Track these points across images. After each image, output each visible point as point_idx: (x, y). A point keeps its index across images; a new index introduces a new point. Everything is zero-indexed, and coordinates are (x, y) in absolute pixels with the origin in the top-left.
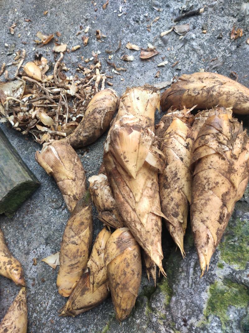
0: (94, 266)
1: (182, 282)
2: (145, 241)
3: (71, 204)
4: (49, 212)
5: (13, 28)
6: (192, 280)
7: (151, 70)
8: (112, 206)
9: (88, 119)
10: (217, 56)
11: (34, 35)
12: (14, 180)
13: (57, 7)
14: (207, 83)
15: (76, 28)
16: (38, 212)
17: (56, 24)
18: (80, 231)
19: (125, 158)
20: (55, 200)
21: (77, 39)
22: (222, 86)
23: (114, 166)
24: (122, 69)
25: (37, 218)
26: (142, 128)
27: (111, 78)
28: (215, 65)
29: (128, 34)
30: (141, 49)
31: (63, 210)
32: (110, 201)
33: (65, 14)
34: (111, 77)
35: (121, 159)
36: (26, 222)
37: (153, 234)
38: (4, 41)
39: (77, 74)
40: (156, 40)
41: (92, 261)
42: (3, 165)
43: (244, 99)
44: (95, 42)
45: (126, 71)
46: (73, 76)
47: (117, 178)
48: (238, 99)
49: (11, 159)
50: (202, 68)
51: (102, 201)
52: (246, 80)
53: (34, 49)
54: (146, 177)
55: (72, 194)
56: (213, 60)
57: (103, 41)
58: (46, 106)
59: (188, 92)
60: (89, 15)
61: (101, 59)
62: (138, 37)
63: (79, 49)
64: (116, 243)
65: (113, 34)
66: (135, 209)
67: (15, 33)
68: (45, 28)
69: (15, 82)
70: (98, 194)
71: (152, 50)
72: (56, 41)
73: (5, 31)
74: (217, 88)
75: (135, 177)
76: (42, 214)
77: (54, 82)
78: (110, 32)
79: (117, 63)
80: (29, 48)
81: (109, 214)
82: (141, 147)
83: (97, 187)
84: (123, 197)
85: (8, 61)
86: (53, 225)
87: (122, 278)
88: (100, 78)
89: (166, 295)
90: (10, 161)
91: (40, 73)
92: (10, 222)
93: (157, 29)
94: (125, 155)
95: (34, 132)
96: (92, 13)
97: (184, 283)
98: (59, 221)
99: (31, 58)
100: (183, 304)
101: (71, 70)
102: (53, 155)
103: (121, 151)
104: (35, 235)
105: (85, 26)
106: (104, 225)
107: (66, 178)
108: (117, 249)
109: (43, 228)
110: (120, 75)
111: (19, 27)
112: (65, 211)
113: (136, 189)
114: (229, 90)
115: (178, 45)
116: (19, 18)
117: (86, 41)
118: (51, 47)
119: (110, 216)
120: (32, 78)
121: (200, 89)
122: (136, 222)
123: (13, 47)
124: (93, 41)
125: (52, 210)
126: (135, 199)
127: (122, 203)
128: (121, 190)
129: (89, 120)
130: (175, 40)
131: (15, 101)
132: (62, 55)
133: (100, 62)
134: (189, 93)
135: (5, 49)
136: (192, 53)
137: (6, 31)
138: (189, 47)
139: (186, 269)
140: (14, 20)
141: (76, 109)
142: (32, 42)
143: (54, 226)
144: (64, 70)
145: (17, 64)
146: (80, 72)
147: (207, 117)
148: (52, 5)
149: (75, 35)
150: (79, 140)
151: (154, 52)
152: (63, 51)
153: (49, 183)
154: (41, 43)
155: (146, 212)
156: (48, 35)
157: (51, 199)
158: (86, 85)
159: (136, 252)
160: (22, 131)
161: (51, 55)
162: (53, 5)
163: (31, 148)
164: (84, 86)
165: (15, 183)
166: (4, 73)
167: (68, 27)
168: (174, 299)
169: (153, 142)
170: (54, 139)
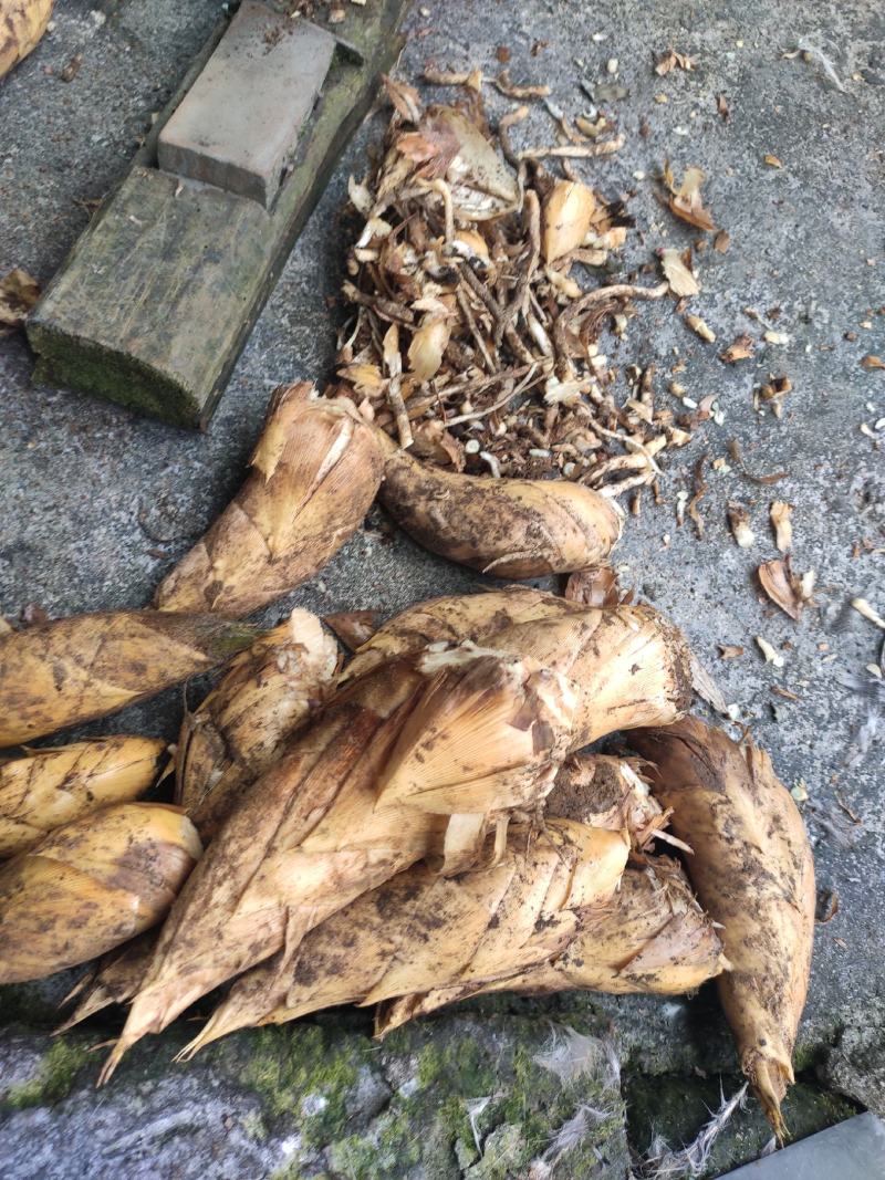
0: (16, 789)
1: (109, 1116)
2: (184, 941)
3: (185, 586)
4: (120, 506)
5: (678, 64)
6: (134, 1146)
7: (735, 623)
8: (247, 755)
9: (493, 504)
10: (866, 816)
11: (685, 150)
12: (175, 352)
13: (806, 194)
14: (772, 852)
15: (768, 296)
16: (102, 466)
17: (752, 215)
18: (110, 674)
19: (428, 745)
20: (171, 508)
21: (733, 318)
22: (784, 904)
23: (384, 713)
24: (701, 525)
25: (78, 473)
26: (548, 751)
27: (655, 497)
28: (836, 826)
29: (815, 488)
30: (787, 558)
31: (153, 555)
32: (261, 739)
33: (795, 232)
34: (658, 500)
35: (417, 735)
36: (45, 440)
37: (219, 956)
38: (620, 49)
39: (619, 372)
40: (834, 593)
41: (31, 774)
42: (208, 282)
43: (771, 995)
44: (746, 386)
45: (698, 537)
46: (609, 363)
47: (351, 738)
48: (764, 974)
49: (238, 298)
50: (810, 788)
51: (248, 709)
52: (829, 950)
53: (640, 175)
54: (398, 834)
55: (219, 576)
56: (846, 812)
57: (762, 413)
58: (473, 326)
59: (721, 802)
60: (826, 321)
61: (699, 435)
62: (820, 528)
63: (703, 339)
64: (133, 845)
65: (797, 439)
66: (275, 849)
67: (665, 76)
68: (722, 183)
69: (503, 171)
70: (266, 684)
71: (796, 594)
72: (696, 245)
73: (654, 37)
74: (771, 889)
75: (379, 804)
76: (103, 487)
77: (562, 307)
78: (798, 425)
79: (713, 498)
80: (635, 155)
81: (215, 756)
82: (488, 781)
83: (287, 665)
84: (295, 790)
85: (559, 96)
86: (81, 544)
87: (24, 922)
88: (641, 465)
89: (38, 1078)
90: (233, 300)
91: (571, 246)
92: (18, 381)
93: (869, 578)
94: (438, 741)
95: (368, 321)
96: (834, 326)
97: (109, 1121)
98: (104, 559)
99: (604, 179)
100: (39, 1160)
101: (623, 347)
102: (324, 453)
103: (445, 725)
104: (17, 497)
105: (785, 323)
106: (172, 748)
107: (267, 529)
108: (115, 862)
109: (54, 512)
110: (679, 524)
111: (687, 83)
112: (151, 565)
113: (343, 823)
114: (780, 933)
115: (849, 671)
116: (719, 71)
117: (738, 353)
118: (671, 235)
119: (210, 761)
120: (544, 227)
121: (747, 839)
122: (233, 877)
123: (615, 93)
124: (748, 379)
125: (132, 513)
126: (307, 835)
127: (274, 798)
128: (316, 771)
129: (492, 512)
130: (858, 655)
131: (441, 211)
132: (660, 291)
133: (691, 436)
134: (719, 807)
135: (597, 68)
136: (841, 732)
137: (658, 43)
138: (855, 712)
139: (157, 1104)
140: (704, 54)
141: (508, 431)
142: (659, 157)
143: (80, 550)
144: (613, 325)
145: (566, 136)
146: (631, 382)
147: (671, 911)
148: (807, 173)
149: (744, 303)
150: (410, 503)
151: (795, 605)
152: (673, 288)
153: (220, 459)
154: (669, 191)
155: (282, 894)
156: (705, 204)
157: (170, 494)
158: (598, 427)
159: (132, 926)
160: (353, 280)
161: (644, 248)
162: (806, 175)
163: (308, 331)
164: (594, 423)
165: (165, 361)
166: (515, 105)
167: (759, 266)
168: (41, 1116)
169: (520, 808)
170: (378, 412)
